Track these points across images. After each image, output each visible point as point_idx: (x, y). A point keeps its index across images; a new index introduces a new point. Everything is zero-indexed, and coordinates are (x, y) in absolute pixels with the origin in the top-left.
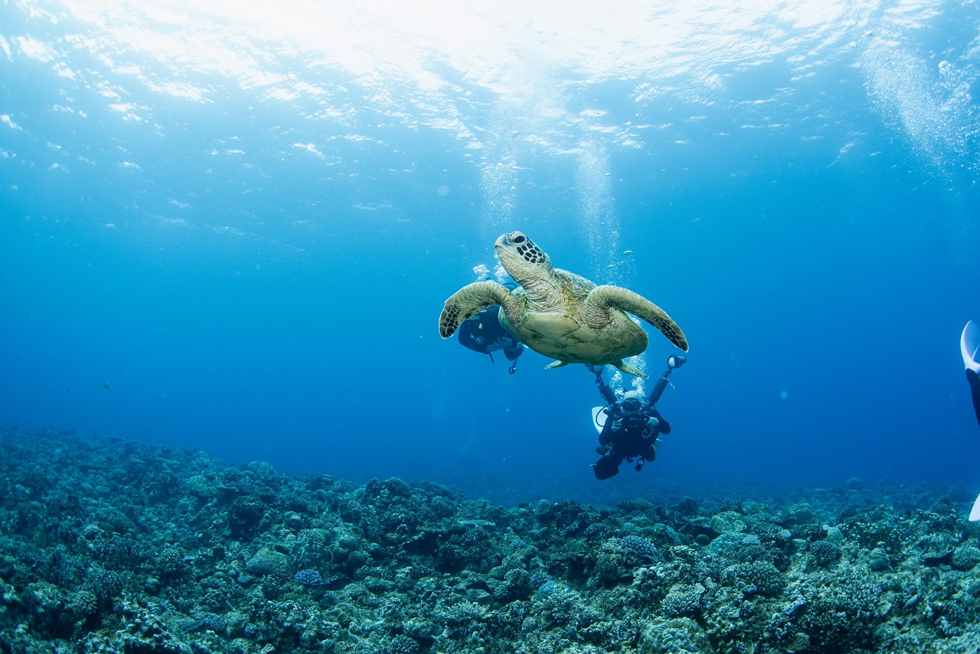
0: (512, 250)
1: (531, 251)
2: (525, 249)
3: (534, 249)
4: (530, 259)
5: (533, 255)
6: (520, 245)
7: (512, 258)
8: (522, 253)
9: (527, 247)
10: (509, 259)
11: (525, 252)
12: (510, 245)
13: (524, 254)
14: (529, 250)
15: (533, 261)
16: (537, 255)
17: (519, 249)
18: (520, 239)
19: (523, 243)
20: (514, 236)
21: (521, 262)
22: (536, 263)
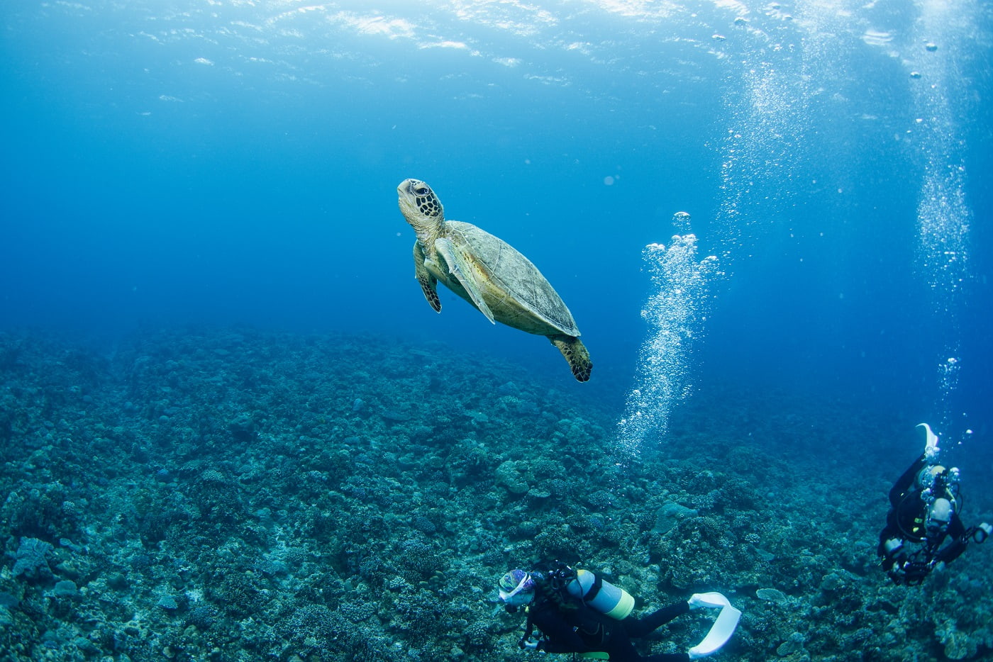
0: (411, 199)
1: (429, 204)
2: (424, 201)
3: (432, 202)
4: (425, 211)
5: (429, 208)
6: (420, 196)
7: (409, 205)
8: (419, 205)
9: (426, 200)
10: (406, 205)
11: (423, 204)
12: (411, 193)
13: (421, 206)
14: (426, 203)
15: (427, 214)
16: (433, 209)
17: (418, 200)
18: (421, 191)
19: (424, 195)
20: (418, 187)
21: (416, 212)
22: (429, 216)
